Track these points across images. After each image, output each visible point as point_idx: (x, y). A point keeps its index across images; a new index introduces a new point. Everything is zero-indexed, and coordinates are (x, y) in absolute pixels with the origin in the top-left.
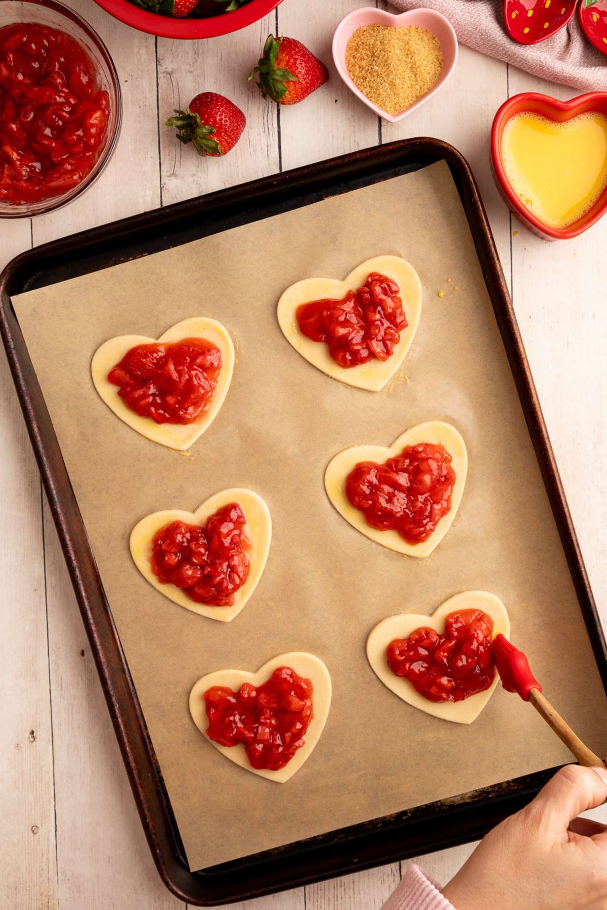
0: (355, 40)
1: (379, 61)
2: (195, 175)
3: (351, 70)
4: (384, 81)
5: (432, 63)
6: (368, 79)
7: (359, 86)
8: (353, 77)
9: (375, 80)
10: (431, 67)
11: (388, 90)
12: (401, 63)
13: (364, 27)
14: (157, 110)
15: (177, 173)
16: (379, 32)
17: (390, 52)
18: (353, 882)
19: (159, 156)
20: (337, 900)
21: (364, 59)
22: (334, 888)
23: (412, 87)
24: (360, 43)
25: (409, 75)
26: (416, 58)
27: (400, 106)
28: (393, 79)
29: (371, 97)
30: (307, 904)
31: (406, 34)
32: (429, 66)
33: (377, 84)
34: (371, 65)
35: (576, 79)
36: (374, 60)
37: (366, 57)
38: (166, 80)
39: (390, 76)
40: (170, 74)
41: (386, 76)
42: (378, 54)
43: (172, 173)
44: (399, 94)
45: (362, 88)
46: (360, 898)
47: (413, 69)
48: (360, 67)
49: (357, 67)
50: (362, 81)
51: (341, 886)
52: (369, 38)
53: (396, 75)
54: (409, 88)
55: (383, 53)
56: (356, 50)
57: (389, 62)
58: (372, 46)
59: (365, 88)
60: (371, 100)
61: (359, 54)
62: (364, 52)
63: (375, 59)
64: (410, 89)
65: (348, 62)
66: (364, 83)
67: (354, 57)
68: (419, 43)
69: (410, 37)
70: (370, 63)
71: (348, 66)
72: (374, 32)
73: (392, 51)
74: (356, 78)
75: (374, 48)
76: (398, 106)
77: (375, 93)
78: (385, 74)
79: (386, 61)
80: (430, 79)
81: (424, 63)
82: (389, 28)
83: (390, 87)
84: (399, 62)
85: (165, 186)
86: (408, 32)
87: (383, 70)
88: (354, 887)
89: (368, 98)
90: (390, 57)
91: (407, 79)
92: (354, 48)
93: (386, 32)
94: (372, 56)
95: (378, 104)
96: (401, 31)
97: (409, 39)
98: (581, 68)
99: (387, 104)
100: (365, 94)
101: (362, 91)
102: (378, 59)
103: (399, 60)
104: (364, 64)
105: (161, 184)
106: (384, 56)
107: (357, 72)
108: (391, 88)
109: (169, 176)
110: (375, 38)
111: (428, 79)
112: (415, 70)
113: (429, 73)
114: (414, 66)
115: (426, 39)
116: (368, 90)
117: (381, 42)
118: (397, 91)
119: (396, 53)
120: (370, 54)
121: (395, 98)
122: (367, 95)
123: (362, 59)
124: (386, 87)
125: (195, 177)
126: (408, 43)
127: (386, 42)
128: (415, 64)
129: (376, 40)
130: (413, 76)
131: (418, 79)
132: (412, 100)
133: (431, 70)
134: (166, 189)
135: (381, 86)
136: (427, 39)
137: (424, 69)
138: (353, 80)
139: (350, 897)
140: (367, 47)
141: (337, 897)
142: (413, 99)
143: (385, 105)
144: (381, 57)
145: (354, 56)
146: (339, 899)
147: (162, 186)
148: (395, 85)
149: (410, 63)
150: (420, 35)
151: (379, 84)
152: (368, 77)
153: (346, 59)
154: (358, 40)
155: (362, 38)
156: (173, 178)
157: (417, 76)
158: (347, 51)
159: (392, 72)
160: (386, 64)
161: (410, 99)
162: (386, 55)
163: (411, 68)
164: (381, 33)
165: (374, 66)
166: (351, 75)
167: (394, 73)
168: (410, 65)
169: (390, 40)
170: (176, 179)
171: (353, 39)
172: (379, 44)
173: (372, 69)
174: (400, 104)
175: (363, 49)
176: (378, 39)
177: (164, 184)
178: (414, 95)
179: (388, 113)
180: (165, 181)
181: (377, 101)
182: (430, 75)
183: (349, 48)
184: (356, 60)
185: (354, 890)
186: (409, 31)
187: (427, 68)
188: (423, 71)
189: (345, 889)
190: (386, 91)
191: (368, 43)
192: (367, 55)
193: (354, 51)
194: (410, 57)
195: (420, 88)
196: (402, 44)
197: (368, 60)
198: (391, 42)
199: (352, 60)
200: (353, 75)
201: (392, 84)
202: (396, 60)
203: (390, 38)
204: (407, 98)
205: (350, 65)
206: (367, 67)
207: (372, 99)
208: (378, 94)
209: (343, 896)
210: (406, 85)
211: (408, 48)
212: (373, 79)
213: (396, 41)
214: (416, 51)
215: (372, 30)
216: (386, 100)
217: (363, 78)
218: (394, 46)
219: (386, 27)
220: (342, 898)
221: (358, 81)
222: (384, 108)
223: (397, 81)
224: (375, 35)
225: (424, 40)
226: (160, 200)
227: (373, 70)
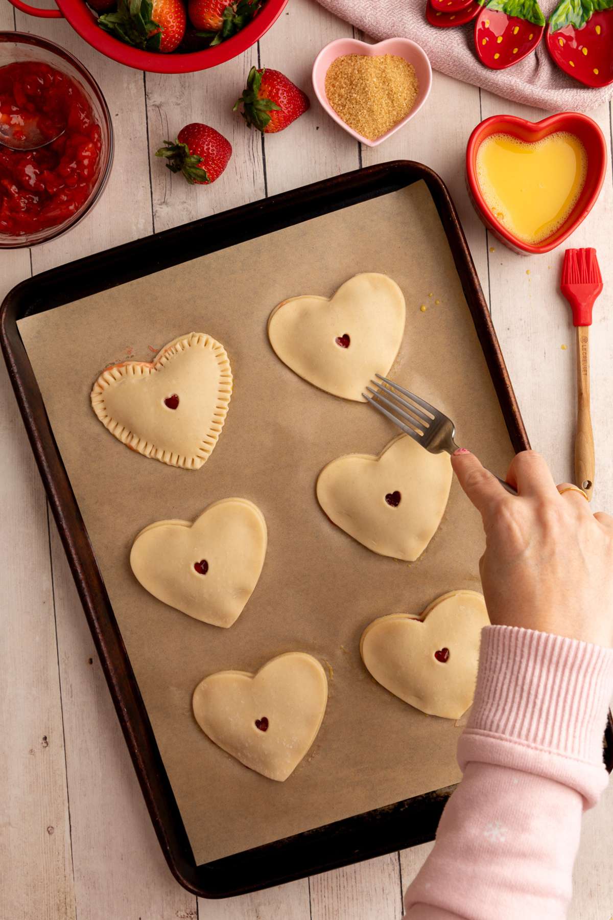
0: (334, 70)
1: (357, 89)
2: (185, 202)
3: (331, 98)
4: (363, 107)
5: (408, 89)
6: (347, 107)
7: (339, 113)
8: (333, 105)
9: (353, 107)
10: (407, 93)
11: (367, 117)
12: (379, 91)
13: (342, 57)
14: (147, 142)
15: (168, 201)
16: (357, 61)
17: (368, 80)
18: (355, 872)
19: (150, 185)
20: (340, 890)
21: (343, 88)
22: (337, 878)
23: (389, 113)
24: (338, 72)
25: (386, 101)
26: (392, 85)
27: (378, 131)
28: (370, 105)
29: (351, 123)
30: (311, 894)
31: (382, 62)
32: (405, 92)
33: (356, 110)
34: (350, 93)
35: (545, 101)
36: (352, 88)
37: (344, 86)
38: (155, 113)
39: (369, 103)
40: (158, 107)
41: (364, 102)
42: (356, 82)
43: (163, 201)
44: (378, 120)
45: (342, 115)
46: (361, 887)
47: (390, 95)
48: (339, 95)
49: (336, 95)
50: (341, 108)
51: (343, 876)
52: (347, 67)
53: (374, 101)
54: (386, 113)
55: (361, 81)
56: (335, 79)
57: (367, 89)
58: (350, 75)
59: (344, 115)
60: (350, 126)
61: (338, 83)
62: (343, 81)
63: (354, 87)
64: (387, 115)
65: (328, 91)
66: (344, 111)
67: (333, 86)
68: (395, 70)
69: (386, 66)
70: (349, 91)
71: (328, 94)
72: (352, 62)
73: (370, 79)
74: (335, 105)
75: (352, 77)
76: (376, 131)
77: (354, 119)
78: (364, 101)
79: (364, 89)
80: (406, 105)
81: (400, 90)
82: (366, 57)
83: (369, 113)
84: (377, 90)
85: (157, 214)
86: (384, 61)
87: (362, 97)
88: (355, 877)
89: (348, 124)
90: (368, 85)
91: (384, 105)
92: (333, 77)
93: (363, 61)
94: (351, 85)
95: (358, 129)
96: (377, 59)
97: (385, 67)
98: (550, 90)
99: (366, 130)
100: (345, 121)
101: (341, 118)
102: (356, 87)
103: (376, 88)
104: (343, 92)
105: (153, 212)
106: (362, 83)
107: (337, 100)
108: (369, 115)
109: (161, 204)
110: (353, 67)
111: (405, 104)
112: (392, 97)
113: (405, 99)
114: (391, 92)
115: (401, 66)
116: (348, 116)
117: (358, 71)
118: (375, 117)
119: (373, 81)
120: (349, 83)
121: (373, 124)
122: (347, 121)
123: (341, 87)
124: (365, 114)
125: (185, 205)
126: (384, 71)
127: (363, 71)
128: (391, 91)
129: (354, 69)
130: (390, 102)
131: (395, 105)
132: (389, 125)
133: (407, 97)
134: (158, 217)
135: (360, 113)
136: (403, 67)
137: (400, 96)
138: (333, 108)
139: (352, 887)
140: (346, 76)
141: (340, 886)
142: (391, 124)
143: (364, 131)
144: (359, 85)
145: (333, 84)
146: (342, 888)
147: (154, 214)
148: (373, 111)
149: (387, 90)
150: (395, 63)
151: (358, 111)
152: (347, 105)
153: (326, 88)
154: (337, 69)
155: (341, 67)
156: (164, 206)
157: (394, 102)
158: (327, 80)
159: (370, 99)
160: (364, 91)
161: (387, 124)
162: (364, 83)
163: (388, 94)
164: (358, 63)
165: (352, 94)
166: (331, 102)
167: (372, 100)
168: (387, 92)
169: (368, 69)
170: (167, 207)
171: (332, 68)
172: (357, 72)
173: (351, 96)
174: (379, 130)
175: (342, 77)
176: (356, 67)
177: (156, 211)
178: (392, 121)
179: (367, 138)
180: (157, 209)
181: (356, 128)
182: (406, 101)
183: (328, 77)
184: (335, 88)
185: (355, 879)
186: (385, 59)
187: (403, 94)
188: (400, 97)
189: (347, 878)
190: (364, 117)
191: (346, 72)
192: (345, 83)
193: (333, 80)
194: (387, 84)
195: (397, 114)
196: (378, 72)
197: (347, 88)
198: (369, 70)
199: (332, 89)
200: (333, 103)
201: (371, 111)
202: (373, 87)
203: (367, 67)
204: (385, 123)
205: (330, 94)
206: (346, 95)
207: (352, 125)
208: (357, 121)
209: (346, 886)
210: (383, 111)
211: (384, 76)
212: (352, 106)
213: (373, 70)
214: (392, 79)
215: (350, 59)
216: (365, 126)
217: (342, 106)
218: (371, 75)
219: (363, 57)
220: (344, 887)
221: (338, 108)
222: (363, 133)
223: (375, 108)
224: (352, 64)
225: (399, 68)
226: (152, 227)
227: (352, 98)
